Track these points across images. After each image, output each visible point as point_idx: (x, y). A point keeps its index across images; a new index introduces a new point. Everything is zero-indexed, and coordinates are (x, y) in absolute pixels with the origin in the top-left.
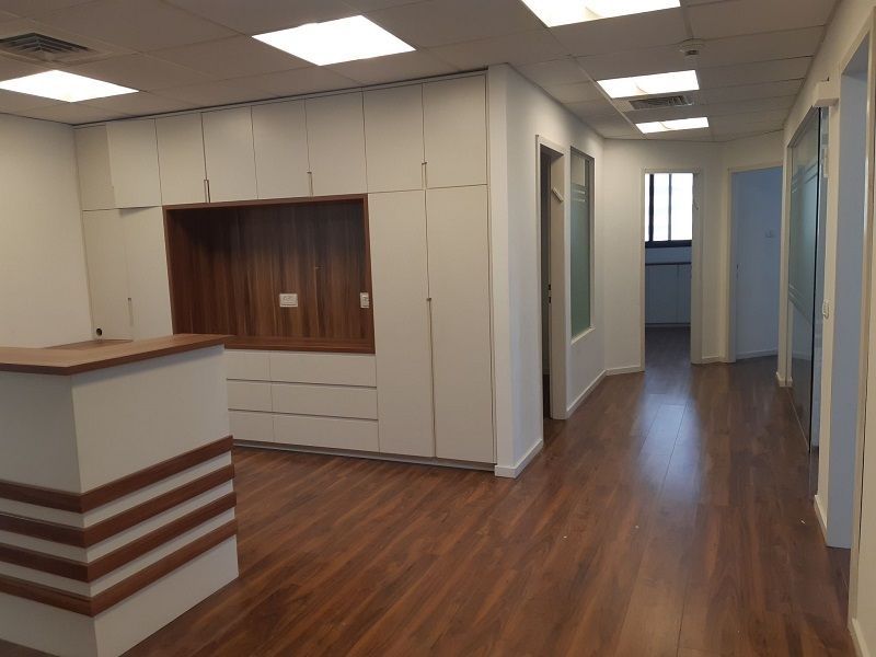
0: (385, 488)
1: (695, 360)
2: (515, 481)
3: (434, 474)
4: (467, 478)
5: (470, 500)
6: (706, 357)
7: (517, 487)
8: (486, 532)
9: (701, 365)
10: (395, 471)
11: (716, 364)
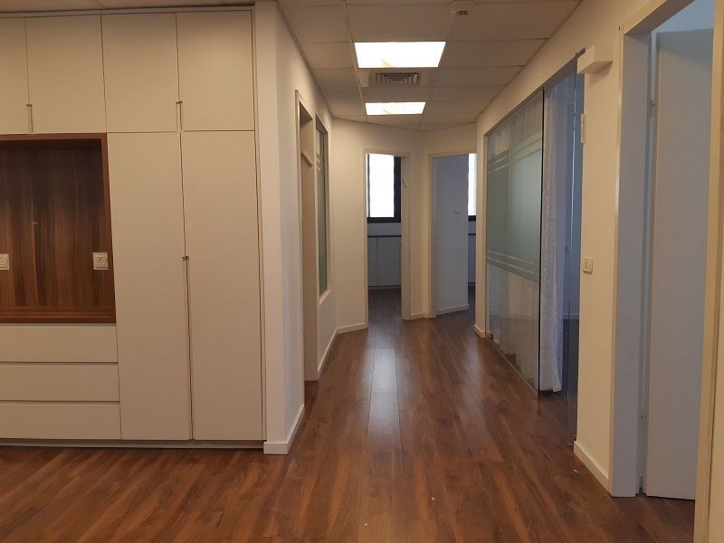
0: (134, 486)
1: (405, 316)
2: (287, 458)
3: (193, 461)
4: (234, 461)
5: (243, 490)
6: (414, 314)
7: (292, 466)
8: (276, 533)
9: (410, 321)
10: (142, 461)
11: (422, 319)
